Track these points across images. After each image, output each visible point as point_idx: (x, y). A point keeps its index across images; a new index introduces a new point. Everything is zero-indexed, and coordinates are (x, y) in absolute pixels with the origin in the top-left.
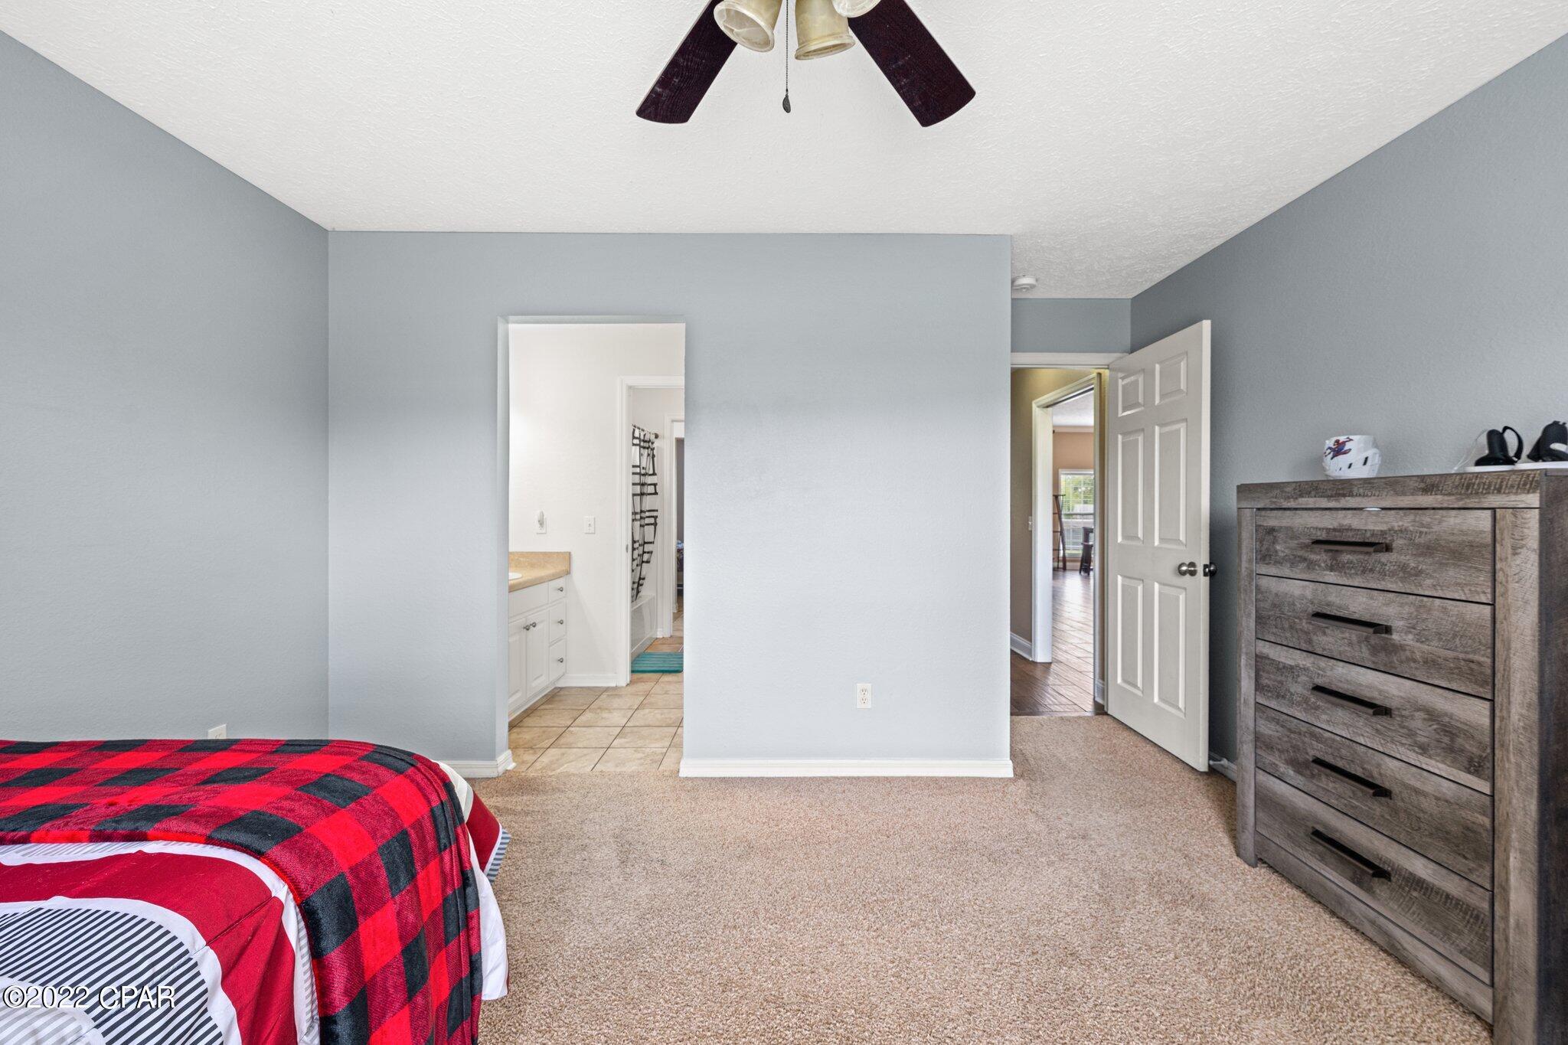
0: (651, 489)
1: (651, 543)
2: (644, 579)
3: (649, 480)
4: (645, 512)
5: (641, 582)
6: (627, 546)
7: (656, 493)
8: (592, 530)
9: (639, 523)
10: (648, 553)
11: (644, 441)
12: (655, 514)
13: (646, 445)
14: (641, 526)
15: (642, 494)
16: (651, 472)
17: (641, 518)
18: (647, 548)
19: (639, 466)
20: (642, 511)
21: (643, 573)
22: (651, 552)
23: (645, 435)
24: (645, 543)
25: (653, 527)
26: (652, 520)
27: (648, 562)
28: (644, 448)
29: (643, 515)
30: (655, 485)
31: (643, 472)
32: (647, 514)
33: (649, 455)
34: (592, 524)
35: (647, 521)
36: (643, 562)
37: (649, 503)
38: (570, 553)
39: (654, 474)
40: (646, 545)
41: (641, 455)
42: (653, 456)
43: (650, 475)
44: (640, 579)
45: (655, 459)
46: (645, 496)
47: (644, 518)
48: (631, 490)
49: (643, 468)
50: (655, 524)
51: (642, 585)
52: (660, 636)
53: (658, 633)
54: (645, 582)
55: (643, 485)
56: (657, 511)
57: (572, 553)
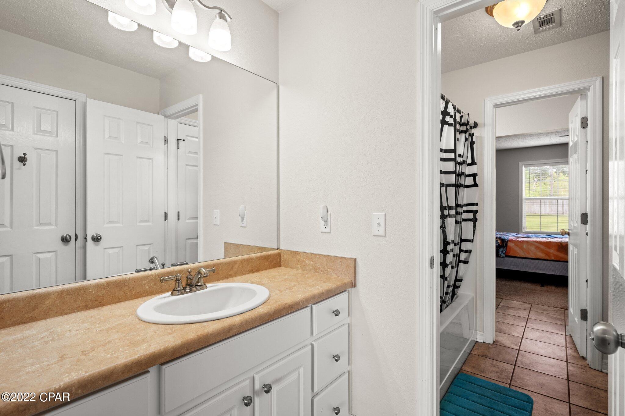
0: (469, 181)
1: (469, 241)
2: (461, 280)
3: (469, 170)
4: (461, 206)
5: (457, 284)
6: (432, 258)
7: (475, 185)
8: (382, 233)
9: (453, 220)
10: (466, 251)
11: (461, 125)
12: (474, 208)
13: (464, 128)
14: (457, 222)
15: (458, 186)
16: (469, 161)
17: (457, 213)
18: (465, 246)
19: (454, 151)
20: (457, 206)
21: (460, 274)
22: (470, 252)
23: (461, 117)
24: (462, 240)
25: (471, 223)
26: (471, 216)
27: (466, 262)
28: (461, 132)
29: (460, 210)
30: (474, 176)
31: (459, 160)
32: (465, 208)
33: (466, 140)
34: (382, 224)
35: (465, 216)
36: (460, 261)
37: (466, 196)
38: (355, 260)
39: (473, 163)
40: (463, 243)
41: (456, 140)
42: (472, 143)
43: (469, 165)
44: (456, 280)
45: (474, 146)
46: (461, 189)
47: (461, 214)
48: (438, 179)
49: (460, 156)
50: (475, 220)
51: (458, 287)
52: (480, 339)
53: (478, 337)
54: (463, 284)
55: (459, 175)
56: (477, 205)
57: (358, 260)
